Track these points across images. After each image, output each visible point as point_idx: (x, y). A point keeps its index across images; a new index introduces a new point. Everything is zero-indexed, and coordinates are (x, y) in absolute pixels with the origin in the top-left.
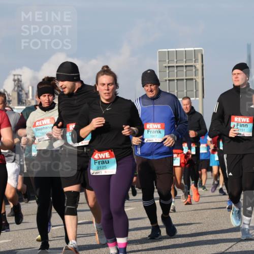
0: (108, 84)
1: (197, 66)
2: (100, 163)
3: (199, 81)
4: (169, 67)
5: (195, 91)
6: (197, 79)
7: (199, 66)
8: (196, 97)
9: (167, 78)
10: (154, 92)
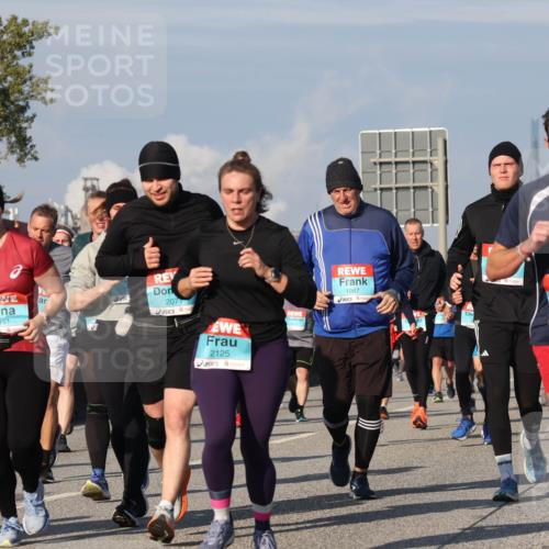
0: (240, 191)
1: (435, 163)
2: (219, 342)
3: (440, 191)
4: (381, 164)
5: (431, 210)
6: (435, 188)
7: (438, 162)
8: (433, 222)
9: (378, 185)
10: (352, 203)
